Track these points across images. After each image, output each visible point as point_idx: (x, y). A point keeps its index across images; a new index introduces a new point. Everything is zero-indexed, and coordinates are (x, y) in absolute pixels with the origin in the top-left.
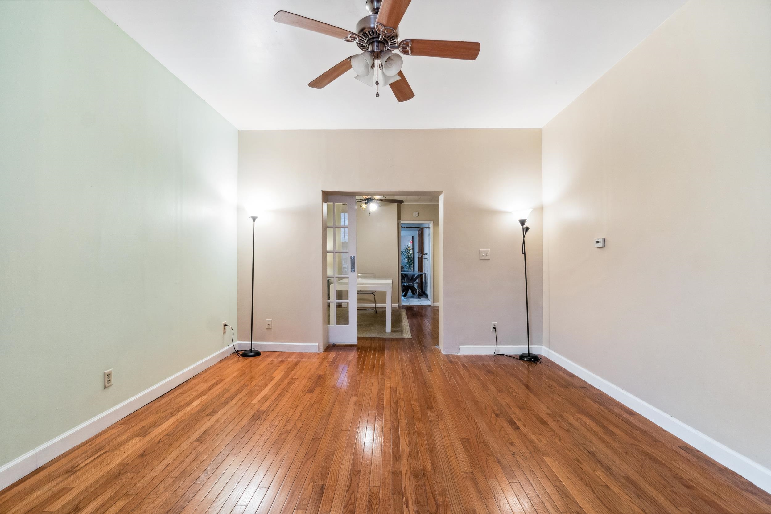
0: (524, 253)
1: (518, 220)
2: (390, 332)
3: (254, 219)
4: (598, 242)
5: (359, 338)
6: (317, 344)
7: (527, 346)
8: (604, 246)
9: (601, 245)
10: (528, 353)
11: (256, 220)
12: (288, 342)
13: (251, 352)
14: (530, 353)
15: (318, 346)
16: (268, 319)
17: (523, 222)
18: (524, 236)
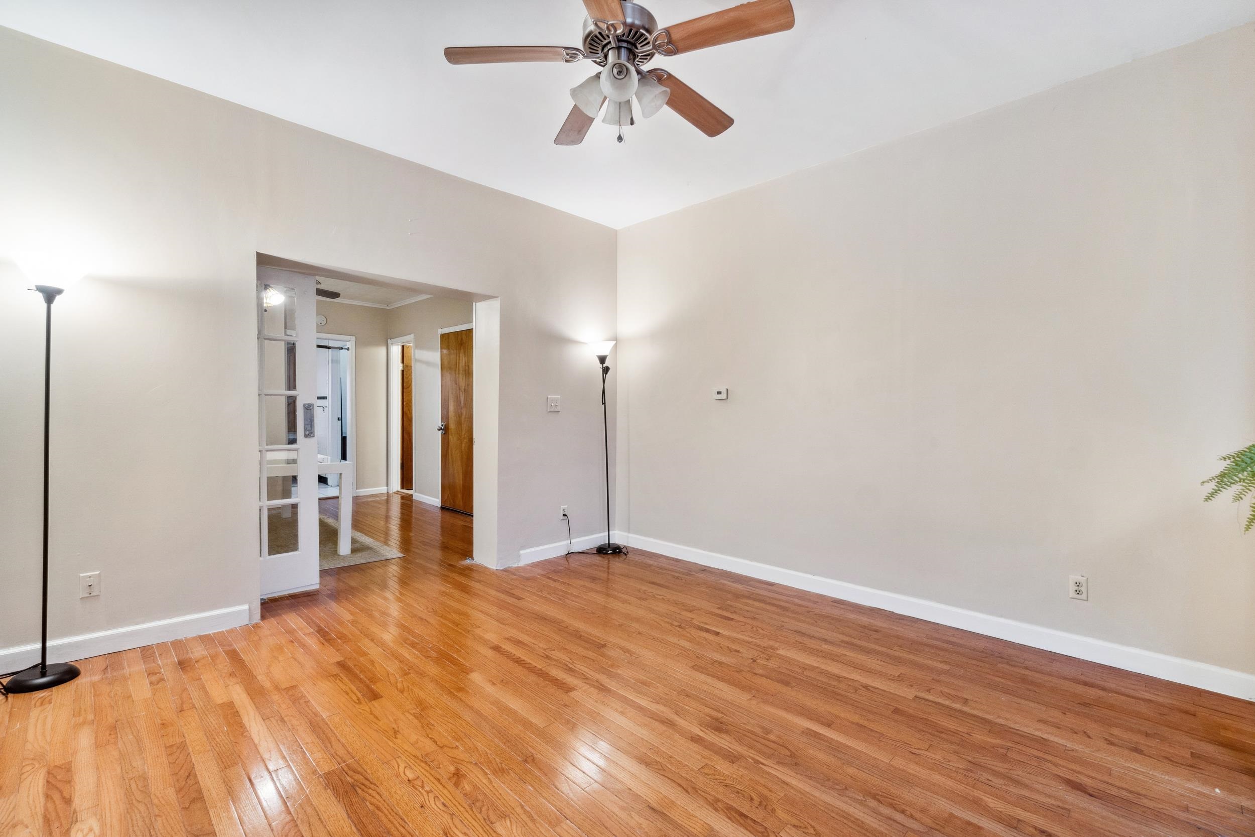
0: (604, 403)
1: (597, 356)
2: (350, 553)
3: (50, 295)
4: (719, 393)
5: (323, 573)
6: (246, 607)
7: (607, 533)
8: (727, 398)
9: (723, 396)
10: (607, 542)
11: (58, 299)
12: (159, 619)
13: (43, 675)
14: (610, 542)
15: (250, 610)
16: (86, 572)
17: (602, 360)
18: (604, 381)
